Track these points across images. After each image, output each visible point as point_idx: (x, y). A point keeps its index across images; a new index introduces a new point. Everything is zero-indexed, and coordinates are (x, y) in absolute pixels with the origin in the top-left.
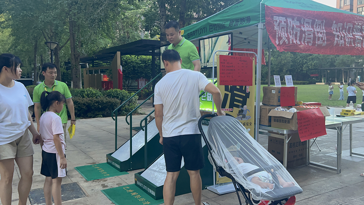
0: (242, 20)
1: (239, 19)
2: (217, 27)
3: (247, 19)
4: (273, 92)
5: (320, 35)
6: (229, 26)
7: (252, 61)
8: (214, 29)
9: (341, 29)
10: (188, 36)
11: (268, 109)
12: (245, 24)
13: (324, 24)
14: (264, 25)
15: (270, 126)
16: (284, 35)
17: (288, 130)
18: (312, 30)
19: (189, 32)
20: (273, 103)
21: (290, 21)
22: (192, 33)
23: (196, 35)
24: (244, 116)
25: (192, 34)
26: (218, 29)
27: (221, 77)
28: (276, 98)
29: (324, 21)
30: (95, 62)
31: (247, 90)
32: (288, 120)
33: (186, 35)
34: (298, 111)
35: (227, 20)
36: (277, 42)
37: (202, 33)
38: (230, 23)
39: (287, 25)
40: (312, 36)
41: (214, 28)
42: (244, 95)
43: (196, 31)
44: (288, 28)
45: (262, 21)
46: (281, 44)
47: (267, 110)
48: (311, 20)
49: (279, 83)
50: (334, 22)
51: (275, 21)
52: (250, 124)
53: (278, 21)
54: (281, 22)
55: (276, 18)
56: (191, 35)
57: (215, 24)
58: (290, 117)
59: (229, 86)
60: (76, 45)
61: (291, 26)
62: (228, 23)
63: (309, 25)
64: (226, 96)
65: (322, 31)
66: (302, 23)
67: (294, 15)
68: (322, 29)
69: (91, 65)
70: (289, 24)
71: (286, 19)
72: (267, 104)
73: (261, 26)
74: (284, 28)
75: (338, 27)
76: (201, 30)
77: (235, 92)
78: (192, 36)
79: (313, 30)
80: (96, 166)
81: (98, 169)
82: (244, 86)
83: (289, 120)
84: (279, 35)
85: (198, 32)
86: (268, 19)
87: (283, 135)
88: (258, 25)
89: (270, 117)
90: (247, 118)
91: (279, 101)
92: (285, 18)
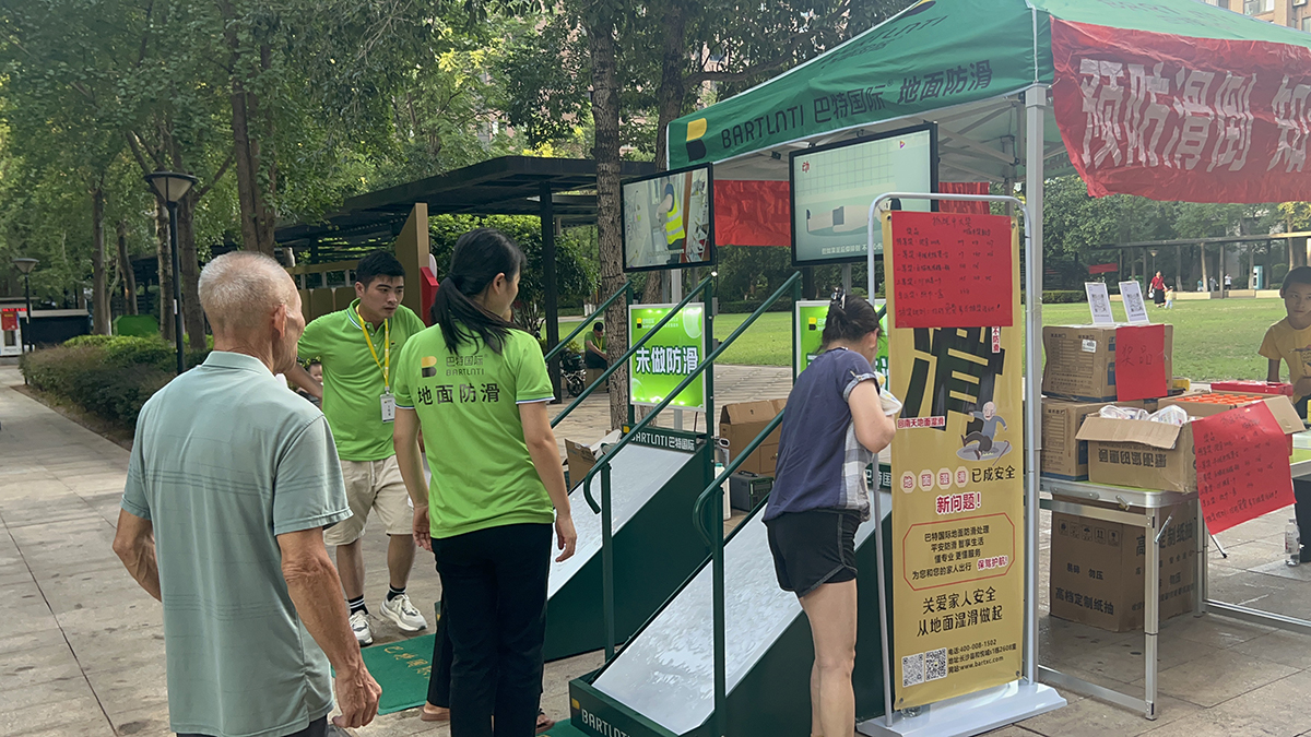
0: (957, 74)
1: (942, 73)
2: (846, 106)
3: (975, 71)
4: (1089, 346)
5: (1233, 131)
6: (899, 101)
7: (1010, 233)
8: (836, 112)
9: (1302, 105)
10: (724, 139)
11: (1074, 412)
12: (967, 89)
13: (1249, 90)
14: (1049, 93)
15: (1084, 477)
16: (1110, 133)
17: (1159, 493)
18: (1207, 114)
19: (729, 125)
20: (1089, 391)
21: (1138, 79)
22: (743, 127)
23: (756, 134)
24: (986, 445)
25: (741, 135)
26: (853, 113)
27: (898, 296)
28: (1100, 372)
29: (1254, 78)
30: (320, 244)
31: (993, 344)
32: (1158, 452)
33: (716, 137)
34: (1193, 419)
35: (890, 77)
36: (1086, 159)
37: (782, 128)
38: (902, 88)
39: (1127, 94)
40: (1205, 135)
41: (833, 109)
42: (985, 362)
43: (759, 120)
44: (1128, 104)
45: (1043, 78)
46: (1097, 164)
47: (1069, 417)
48: (1212, 75)
49: (1104, 313)
50: (1285, 81)
51: (1085, 80)
52: (1010, 474)
53: (1097, 76)
54: (1105, 80)
55: (1089, 66)
56: (735, 137)
57: (841, 95)
58: (1170, 445)
59: (931, 331)
60: (260, 181)
61: (1142, 97)
62: (896, 88)
63: (1200, 92)
64: (920, 368)
65: (1243, 115)
66: (1179, 86)
67: (1153, 54)
68: (1241, 109)
69: (307, 255)
70: (1133, 92)
71: (1125, 68)
72: (1061, 393)
73: (1035, 95)
74: (1112, 103)
75: (1294, 101)
76: (781, 116)
77: (951, 352)
78: (739, 138)
79: (1211, 113)
80: (398, 648)
81: (411, 664)
82: (983, 329)
83: (1163, 453)
84: (1097, 130)
85: (764, 126)
86: (1065, 69)
87: (1142, 510)
88: (1024, 92)
89: (1084, 443)
90: (996, 451)
91: (1112, 380)
92: (1121, 65)
